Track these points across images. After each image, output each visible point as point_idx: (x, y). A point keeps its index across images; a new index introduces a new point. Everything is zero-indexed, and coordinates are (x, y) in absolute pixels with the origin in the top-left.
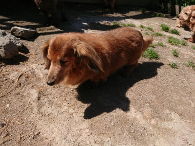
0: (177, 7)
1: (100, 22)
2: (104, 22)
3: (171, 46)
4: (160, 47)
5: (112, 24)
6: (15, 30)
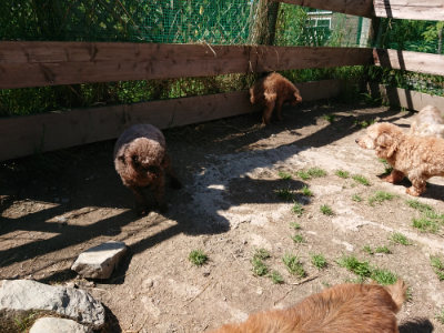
0: (401, 92)
2: (257, 174)
3: (423, 240)
4: (399, 248)
5: (275, 176)
6: (81, 267)
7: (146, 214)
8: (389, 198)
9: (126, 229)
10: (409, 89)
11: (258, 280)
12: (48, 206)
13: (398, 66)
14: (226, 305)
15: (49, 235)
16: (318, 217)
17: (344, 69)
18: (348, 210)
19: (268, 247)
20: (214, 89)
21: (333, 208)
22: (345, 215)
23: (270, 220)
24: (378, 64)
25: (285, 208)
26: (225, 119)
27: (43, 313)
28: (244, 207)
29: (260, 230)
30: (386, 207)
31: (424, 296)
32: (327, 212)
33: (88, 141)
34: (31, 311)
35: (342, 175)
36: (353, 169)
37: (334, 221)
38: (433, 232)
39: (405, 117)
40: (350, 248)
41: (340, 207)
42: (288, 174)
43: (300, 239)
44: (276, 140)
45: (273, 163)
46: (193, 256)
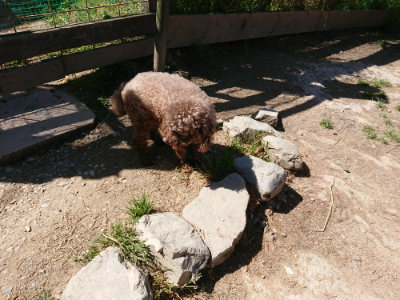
1: (339, 79)
2: (343, 78)
5: (355, 81)
6: (265, 117)
7: (276, 96)
11: (371, 141)
12: (212, 83)
14: (355, 151)
15: (224, 101)
16: (395, 112)
19: (370, 124)
23: (364, 109)
25: (370, 104)
26: (301, 34)
28: (342, 100)
29: (360, 115)
33: (220, 41)
42: (365, 82)
43: (389, 123)
44: (346, 56)
45: (350, 73)
46: (323, 123)
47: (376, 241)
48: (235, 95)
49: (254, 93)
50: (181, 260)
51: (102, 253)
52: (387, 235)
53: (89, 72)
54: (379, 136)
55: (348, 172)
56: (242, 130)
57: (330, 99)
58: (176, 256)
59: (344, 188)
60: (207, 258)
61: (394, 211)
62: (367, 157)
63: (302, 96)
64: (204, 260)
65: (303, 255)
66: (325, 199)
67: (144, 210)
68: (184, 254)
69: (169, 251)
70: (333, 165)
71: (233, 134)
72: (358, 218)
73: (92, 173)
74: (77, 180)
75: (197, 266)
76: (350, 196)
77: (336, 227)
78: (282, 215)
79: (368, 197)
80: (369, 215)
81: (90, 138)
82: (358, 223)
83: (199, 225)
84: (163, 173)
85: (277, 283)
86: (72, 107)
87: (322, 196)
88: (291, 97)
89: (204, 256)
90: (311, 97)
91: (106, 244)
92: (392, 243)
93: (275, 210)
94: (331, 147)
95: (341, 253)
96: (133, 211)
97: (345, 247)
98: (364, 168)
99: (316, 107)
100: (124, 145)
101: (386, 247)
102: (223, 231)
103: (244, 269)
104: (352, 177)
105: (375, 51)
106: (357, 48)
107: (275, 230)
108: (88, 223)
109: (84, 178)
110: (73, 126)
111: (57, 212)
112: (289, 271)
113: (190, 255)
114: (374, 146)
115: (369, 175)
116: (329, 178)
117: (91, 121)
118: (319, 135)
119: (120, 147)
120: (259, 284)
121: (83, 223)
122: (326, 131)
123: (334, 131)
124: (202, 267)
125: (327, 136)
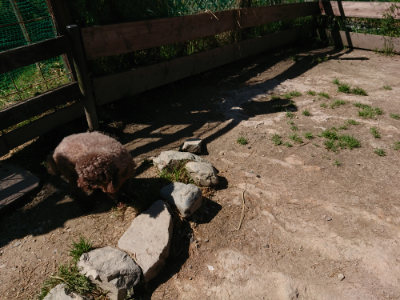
0: (343, 34)
1: (255, 99)
2: (258, 98)
3: (365, 122)
4: (352, 126)
5: (269, 98)
6: (189, 147)
8: (343, 103)
9: (196, 133)
10: (348, 31)
11: (279, 147)
13: (339, 14)
14: (265, 158)
15: (156, 140)
16: (302, 117)
17: (299, 19)
18: (319, 112)
19: (278, 133)
20: (215, 44)
21: (311, 112)
22: (318, 115)
23: (275, 122)
24: (324, 14)
25: (281, 115)
26: (222, 66)
27: (188, 161)
28: (257, 117)
29: (270, 127)
30: (341, 109)
31: (367, 145)
32: (307, 114)
34: (182, 161)
35: (312, 93)
36: (317, 90)
37: (312, 118)
38: (371, 118)
39: (347, 53)
40: (324, 129)
41: (314, 111)
42: (277, 96)
43: (295, 128)
44: (262, 77)
45: (265, 92)
46: (239, 141)
47: (280, 228)
48: (167, 132)
49: (183, 127)
50: (115, 281)
51: (52, 291)
52: (289, 221)
53: (30, 142)
54: (285, 142)
55: (259, 177)
56: (167, 162)
57: (246, 119)
58: (110, 278)
59: (254, 191)
60: (139, 275)
61: (296, 200)
62: (274, 161)
63: (223, 121)
64: (136, 277)
65: (222, 253)
66: (239, 203)
67: (83, 249)
68: (117, 275)
69: (104, 277)
70: (247, 174)
71: (161, 167)
72: (265, 213)
73: (40, 229)
74: (29, 239)
75: (131, 283)
76: (259, 196)
77: (249, 224)
78: (205, 225)
79: (275, 194)
80: (275, 208)
81: (37, 200)
82: (265, 217)
83: (132, 250)
84: (101, 215)
85: (202, 281)
86: (19, 176)
87: (236, 201)
88: (214, 124)
89: (136, 274)
90: (231, 120)
91: (54, 284)
92: (293, 227)
93: (199, 222)
94: (246, 159)
95: (253, 244)
96: (74, 252)
97: (256, 239)
98: (273, 171)
99: (235, 128)
100: (68, 199)
101: (289, 231)
102: (151, 249)
103: (175, 277)
104: (263, 180)
105: (289, 66)
106: (273, 68)
107: (199, 239)
108: (40, 271)
109: (35, 235)
110: (21, 193)
111: (14, 269)
112: (211, 268)
113: (123, 276)
114: (281, 151)
115: (277, 175)
116: (242, 186)
117: (36, 185)
118: (237, 152)
119: (63, 201)
120: (187, 285)
121: (36, 272)
122: (242, 147)
123: (249, 145)
124: (135, 283)
125: (243, 151)
